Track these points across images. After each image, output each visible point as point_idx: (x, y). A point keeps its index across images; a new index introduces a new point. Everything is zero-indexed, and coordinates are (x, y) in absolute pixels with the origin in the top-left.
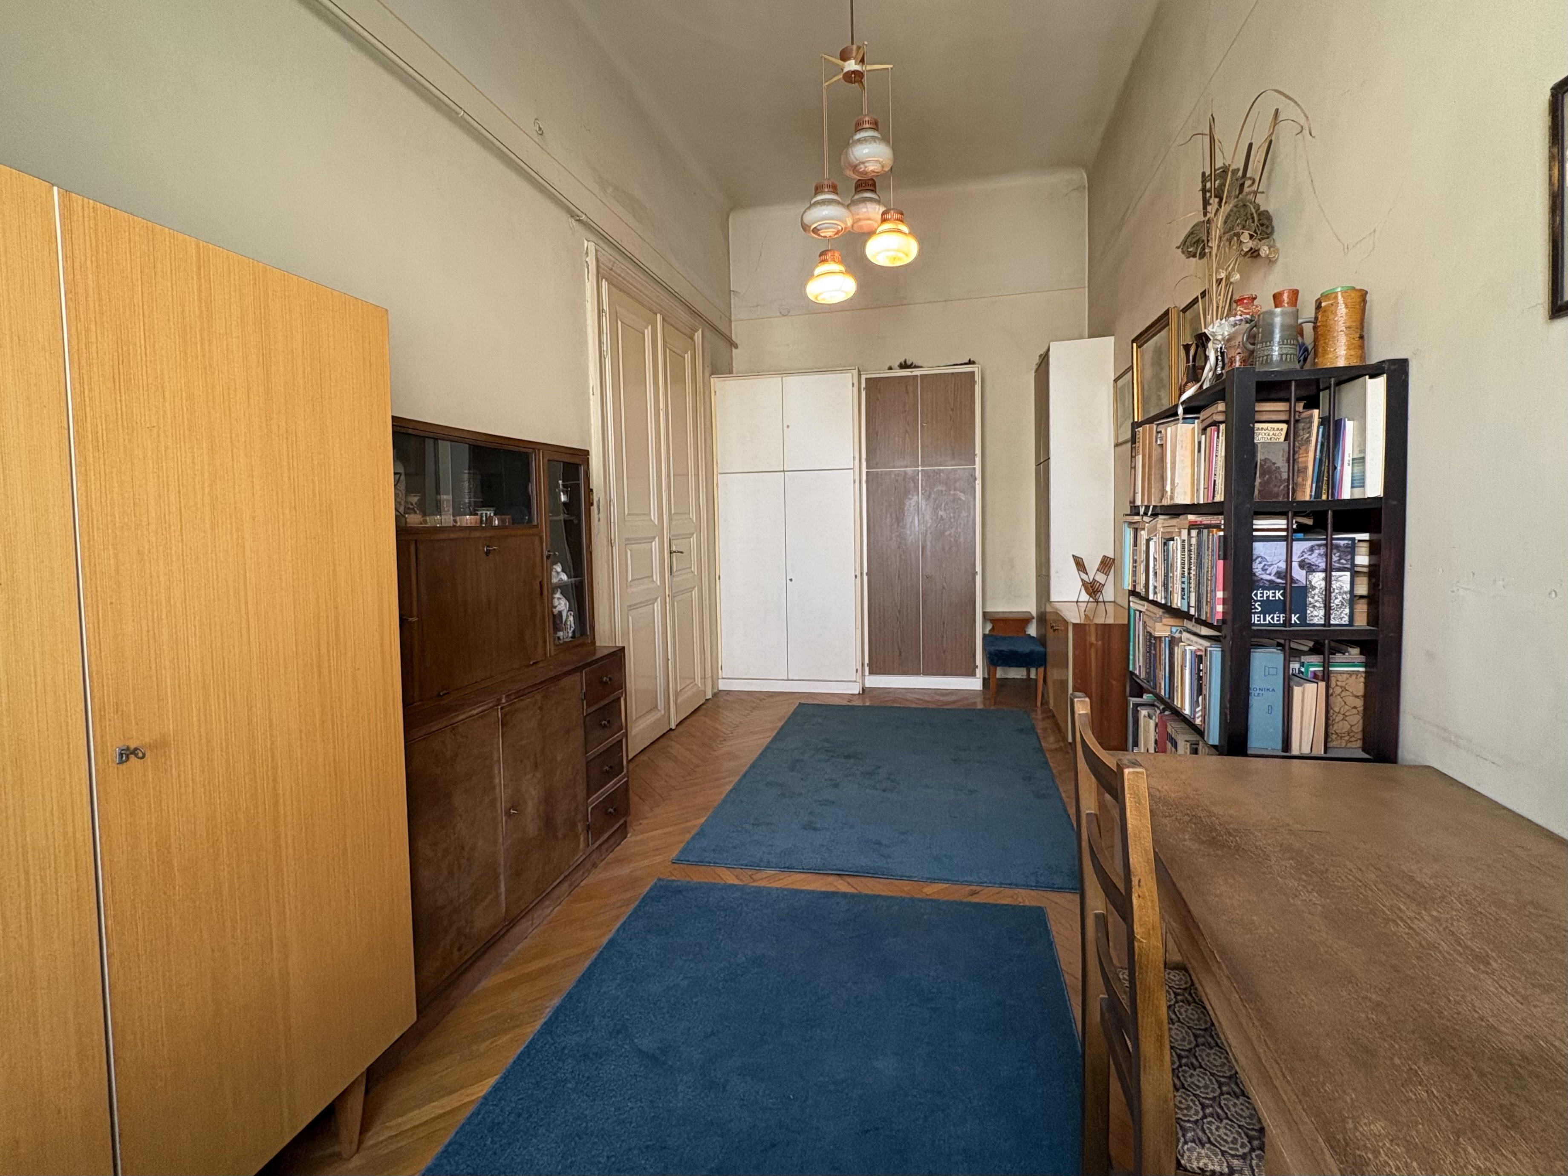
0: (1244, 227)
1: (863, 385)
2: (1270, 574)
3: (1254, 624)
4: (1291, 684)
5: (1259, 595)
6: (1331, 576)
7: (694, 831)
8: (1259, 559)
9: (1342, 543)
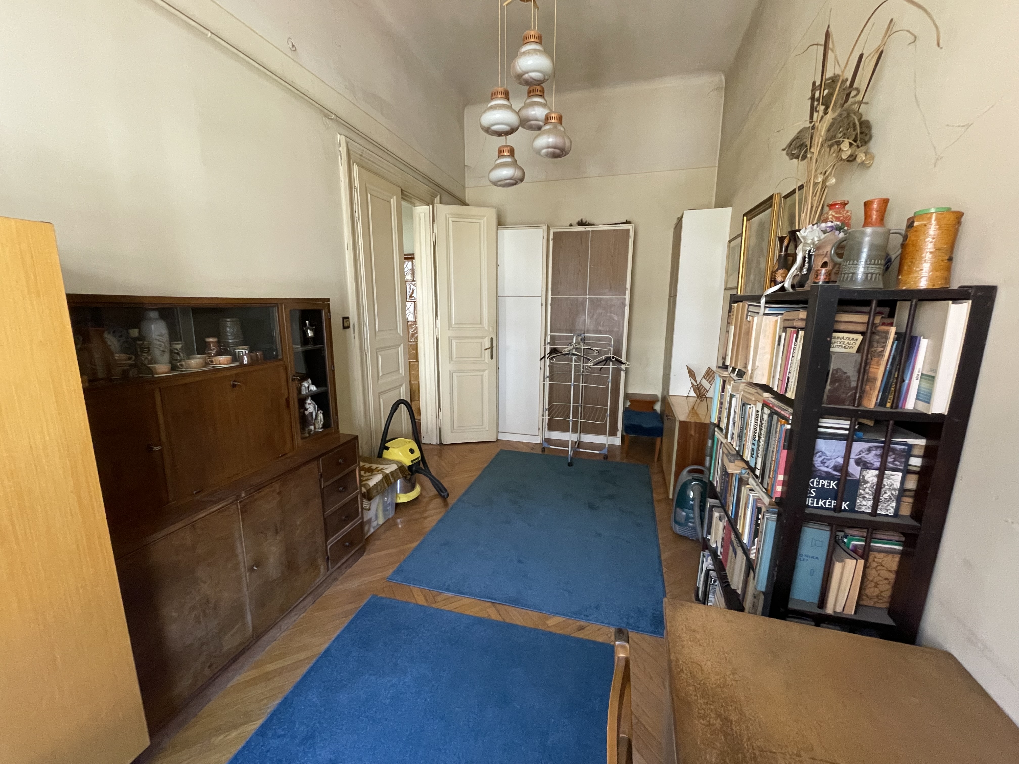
0: (844, 136)
1: (551, 237)
2: (827, 467)
3: (808, 506)
4: (834, 558)
5: (815, 483)
6: (884, 474)
7: (408, 554)
8: (820, 454)
9: (899, 447)
